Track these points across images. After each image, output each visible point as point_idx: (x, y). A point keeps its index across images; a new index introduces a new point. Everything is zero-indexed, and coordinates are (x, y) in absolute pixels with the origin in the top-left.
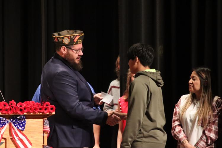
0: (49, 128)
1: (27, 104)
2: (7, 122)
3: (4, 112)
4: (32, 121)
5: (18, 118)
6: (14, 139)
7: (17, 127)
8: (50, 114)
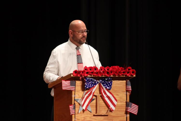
0: (131, 88)
1: (113, 68)
2: (98, 83)
3: (95, 75)
4: (117, 82)
5: (106, 79)
6: (103, 96)
7: (105, 87)
8: (132, 76)
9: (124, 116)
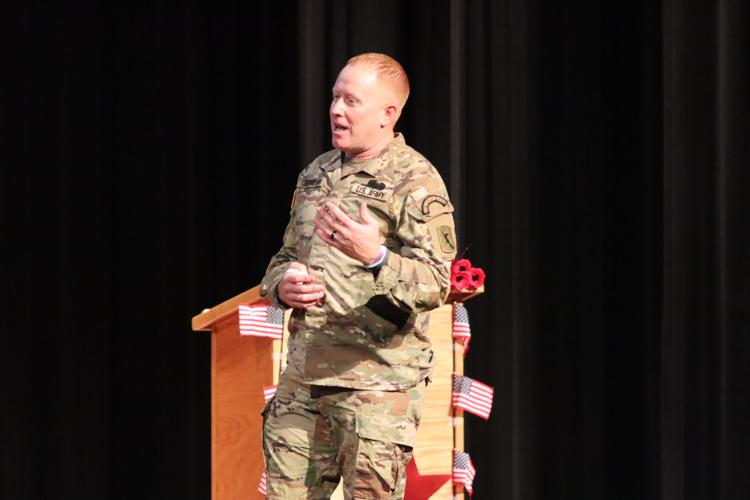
8: (472, 291)
9: (447, 422)
